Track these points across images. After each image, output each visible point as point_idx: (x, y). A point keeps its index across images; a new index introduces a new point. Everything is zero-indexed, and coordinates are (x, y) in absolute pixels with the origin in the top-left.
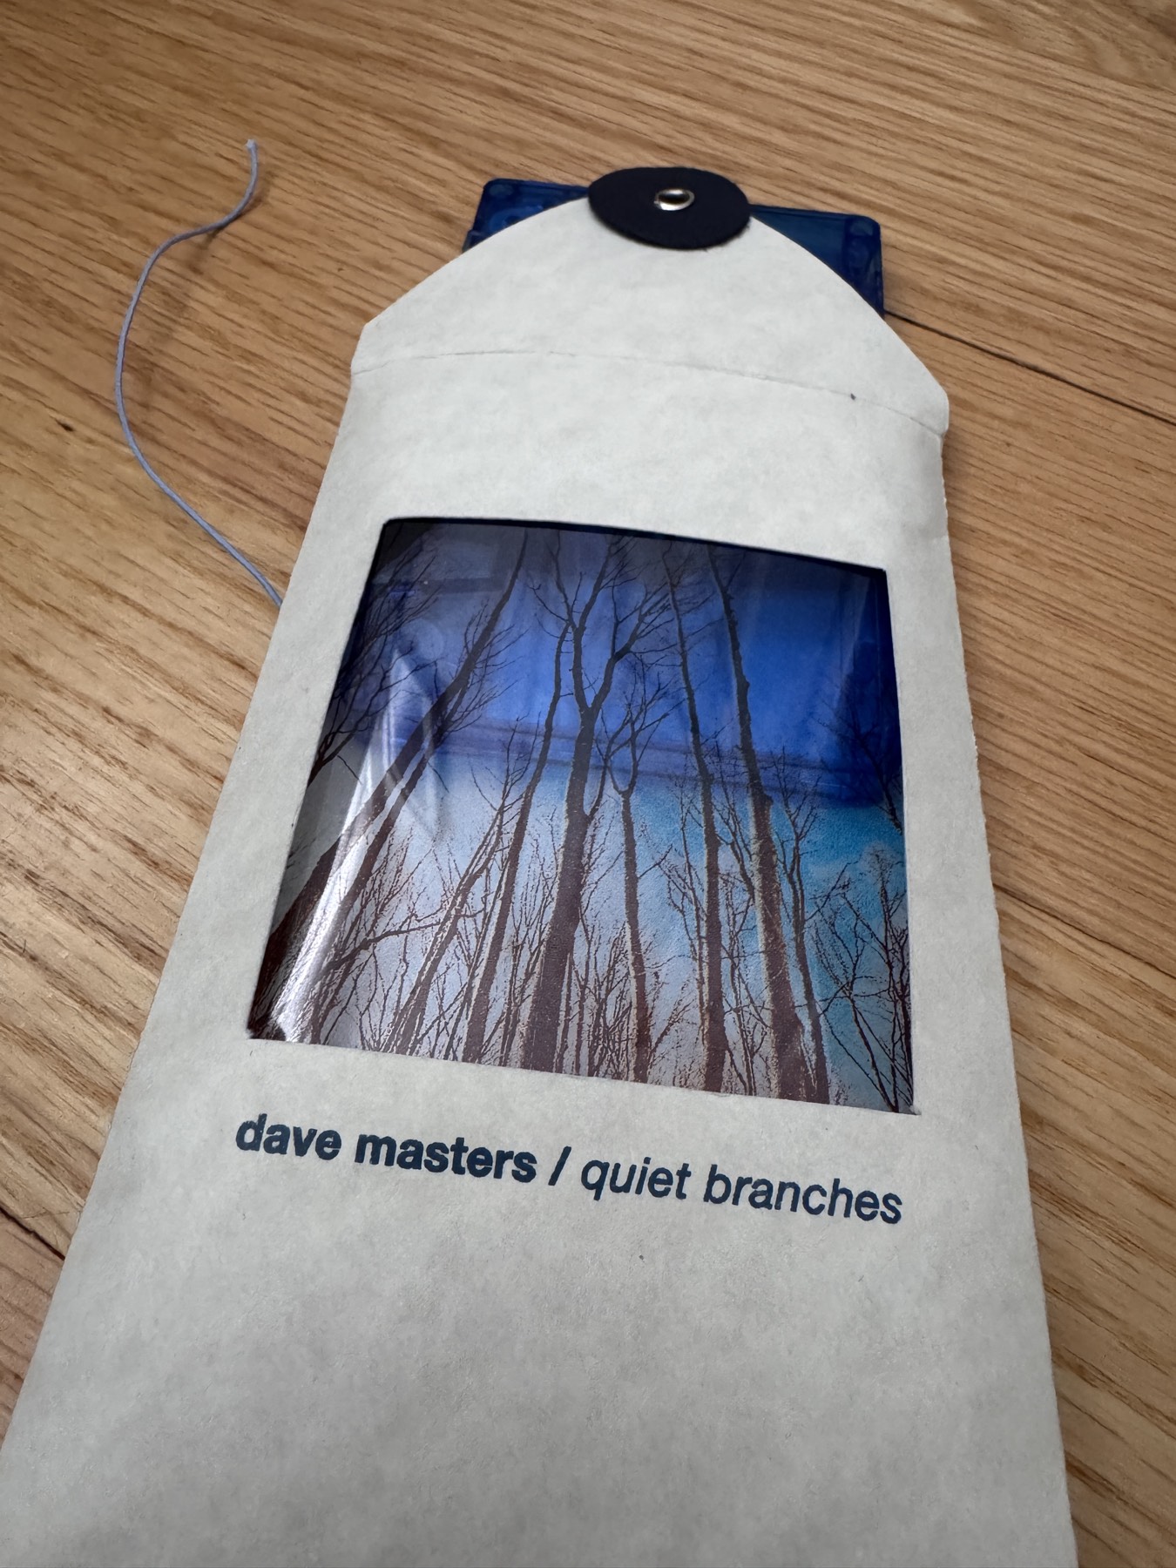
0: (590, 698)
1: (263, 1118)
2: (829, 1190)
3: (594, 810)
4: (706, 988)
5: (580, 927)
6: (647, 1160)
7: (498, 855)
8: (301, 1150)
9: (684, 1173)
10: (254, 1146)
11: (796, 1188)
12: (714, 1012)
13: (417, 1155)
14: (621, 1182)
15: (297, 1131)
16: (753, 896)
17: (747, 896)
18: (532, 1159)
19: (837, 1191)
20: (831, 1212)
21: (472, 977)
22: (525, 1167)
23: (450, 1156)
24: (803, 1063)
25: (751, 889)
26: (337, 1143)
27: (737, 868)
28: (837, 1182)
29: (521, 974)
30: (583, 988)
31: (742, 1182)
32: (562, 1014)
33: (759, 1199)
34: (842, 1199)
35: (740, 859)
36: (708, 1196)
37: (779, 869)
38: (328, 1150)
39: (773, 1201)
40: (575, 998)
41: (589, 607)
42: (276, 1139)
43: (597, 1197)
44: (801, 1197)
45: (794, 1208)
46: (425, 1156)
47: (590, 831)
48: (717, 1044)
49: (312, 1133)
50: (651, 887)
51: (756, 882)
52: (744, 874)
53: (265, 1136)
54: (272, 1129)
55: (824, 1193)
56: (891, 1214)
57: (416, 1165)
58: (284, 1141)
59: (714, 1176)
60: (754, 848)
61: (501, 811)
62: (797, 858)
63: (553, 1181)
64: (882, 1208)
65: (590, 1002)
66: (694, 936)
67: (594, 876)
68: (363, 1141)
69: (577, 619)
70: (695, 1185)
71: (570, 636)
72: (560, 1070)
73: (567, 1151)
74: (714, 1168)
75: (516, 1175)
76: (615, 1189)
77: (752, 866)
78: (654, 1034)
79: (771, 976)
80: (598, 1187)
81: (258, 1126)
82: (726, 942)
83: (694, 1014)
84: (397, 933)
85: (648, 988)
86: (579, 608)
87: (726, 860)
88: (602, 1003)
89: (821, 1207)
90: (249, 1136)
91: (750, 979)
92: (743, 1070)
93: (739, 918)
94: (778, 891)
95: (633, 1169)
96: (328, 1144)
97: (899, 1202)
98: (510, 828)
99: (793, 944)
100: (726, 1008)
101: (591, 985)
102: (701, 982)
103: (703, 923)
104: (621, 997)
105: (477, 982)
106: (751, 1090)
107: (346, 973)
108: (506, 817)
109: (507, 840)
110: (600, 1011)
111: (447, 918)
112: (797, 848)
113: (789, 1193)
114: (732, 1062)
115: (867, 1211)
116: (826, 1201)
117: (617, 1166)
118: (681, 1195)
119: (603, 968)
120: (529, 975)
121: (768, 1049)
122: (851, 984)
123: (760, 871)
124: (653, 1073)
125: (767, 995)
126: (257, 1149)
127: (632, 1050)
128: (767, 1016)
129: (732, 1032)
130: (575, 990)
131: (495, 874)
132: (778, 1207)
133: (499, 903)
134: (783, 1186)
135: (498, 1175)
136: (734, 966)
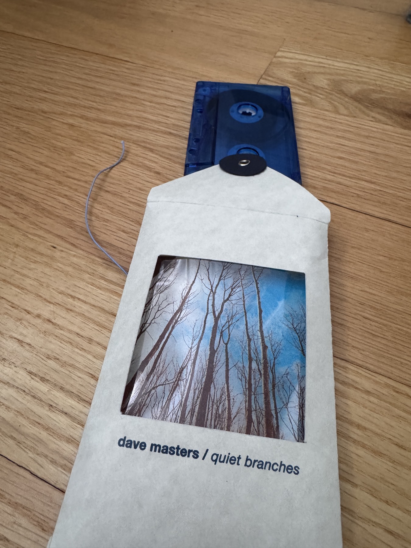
0: (217, 313)
1: (125, 437)
2: (279, 464)
3: (217, 349)
4: (247, 404)
5: (213, 384)
6: (229, 454)
7: (190, 362)
8: (135, 447)
9: (239, 458)
11: (270, 464)
12: (249, 410)
13: (167, 450)
14: (222, 460)
15: (135, 442)
16: (261, 376)
17: (260, 376)
18: (198, 452)
19: (282, 464)
20: (280, 471)
21: (182, 398)
22: (196, 455)
23: (176, 451)
24: (273, 427)
25: (261, 374)
26: (145, 446)
27: (257, 367)
28: (281, 462)
29: (196, 398)
30: (213, 402)
31: (255, 461)
32: (207, 410)
33: (260, 466)
34: (283, 467)
35: (258, 365)
36: (246, 465)
37: (269, 369)
38: (143, 447)
39: (264, 467)
40: (210, 405)
41: (217, 285)
42: (129, 444)
43: (215, 464)
44: (271, 466)
45: (269, 469)
46: (169, 450)
47: (216, 355)
48: (250, 421)
49: (139, 442)
50: (233, 373)
51: (262, 372)
52: (259, 370)
53: (126, 443)
54: (128, 441)
55: (278, 465)
56: (296, 472)
57: (166, 453)
58: (131, 444)
59: (247, 459)
60: (262, 361)
61: (191, 349)
62: (274, 365)
63: (203, 459)
64: (294, 470)
65: (215, 406)
66: (244, 388)
67: (216, 369)
68: (152, 445)
69: (214, 289)
70: (242, 462)
71: (211, 295)
72: (206, 427)
73: (207, 450)
74: (248, 457)
75: (193, 457)
76: (220, 462)
77: (261, 367)
78: (233, 416)
79: (265, 400)
80: (216, 461)
81: (124, 440)
82: (253, 390)
83: (244, 411)
84: (162, 385)
85: (231, 403)
86: (215, 286)
87: (254, 365)
88: (218, 407)
89: (277, 469)
90: (122, 443)
91: (260, 402)
92: (256, 428)
93: (257, 383)
94: (268, 375)
95: (225, 456)
97: (299, 468)
98: (194, 353)
99: (272, 391)
100: (253, 410)
101: (215, 401)
102: (246, 402)
103: (247, 384)
104: (223, 405)
105: (184, 400)
106: (258, 435)
107: (149, 396)
108: (193, 350)
109: (192, 357)
110: (218, 409)
111: (176, 381)
112: (274, 362)
113: (268, 465)
114: (254, 426)
115: (289, 471)
116: (278, 468)
117: (221, 455)
118: (238, 464)
119: (219, 397)
120: (198, 398)
121: (263, 422)
122: (287, 404)
123: (264, 369)
124: (231, 428)
125: (264, 406)
126: (124, 446)
127: (226, 421)
128: (264, 412)
129: (254, 418)
130: (211, 403)
131: (189, 367)
132: (265, 469)
133: (190, 376)
134: (266, 463)
135: (189, 456)
136: (255, 397)
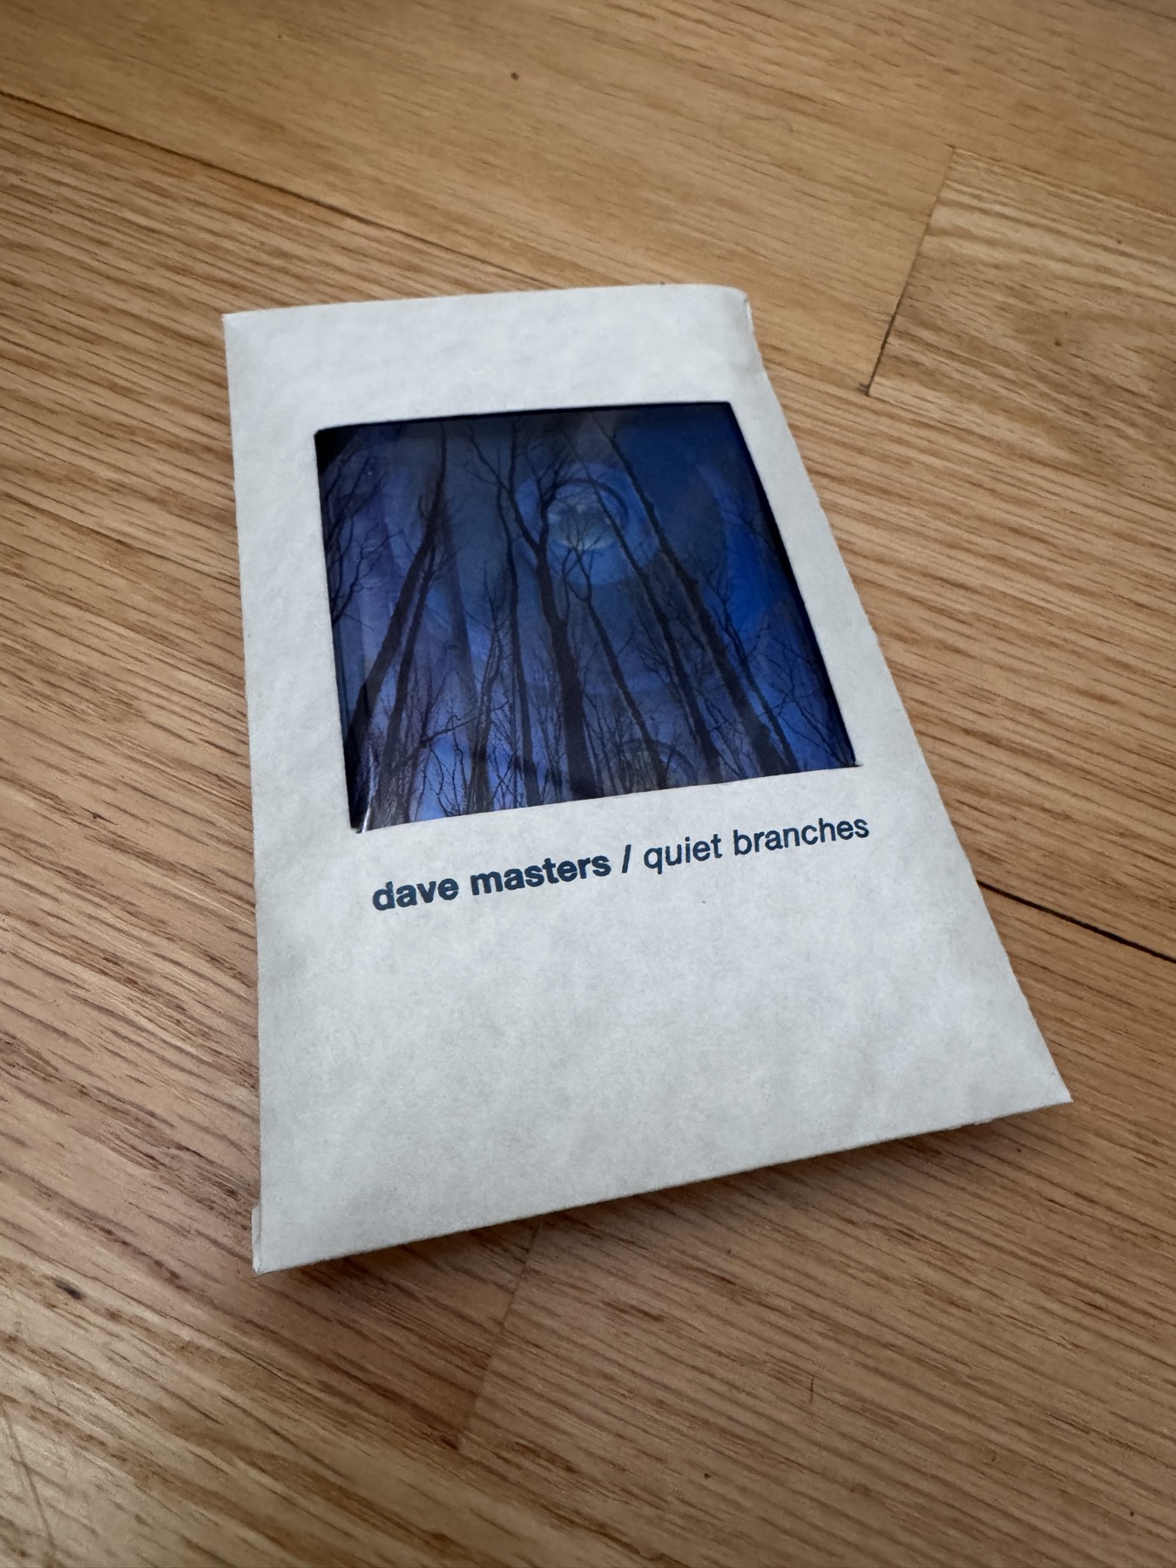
0: (536, 537)
1: (389, 885)
2: (818, 827)
3: (567, 616)
4: (690, 719)
5: (585, 699)
7: (505, 662)
8: (428, 897)
9: (716, 840)
10: (390, 905)
11: (795, 831)
12: (701, 733)
13: (519, 878)
14: (674, 857)
15: (421, 886)
16: (703, 649)
17: (699, 651)
18: (605, 859)
19: (823, 826)
20: (823, 840)
21: (515, 750)
22: (602, 865)
23: (544, 873)
24: (776, 752)
25: (701, 646)
26: (455, 886)
27: (686, 633)
28: (821, 820)
29: (552, 740)
30: (601, 739)
32: (592, 760)
33: (773, 844)
34: (827, 830)
35: (687, 627)
36: (737, 851)
37: (717, 626)
38: (449, 893)
39: (782, 843)
40: (597, 746)
41: (513, 469)
42: (406, 896)
43: (660, 872)
44: (801, 836)
45: (798, 844)
46: (525, 878)
47: (569, 630)
48: (710, 752)
49: (433, 884)
50: (628, 661)
51: (704, 639)
52: (693, 636)
53: (396, 896)
54: (400, 890)
55: (814, 830)
56: (862, 832)
57: (520, 885)
58: (412, 896)
59: (737, 838)
60: (694, 616)
61: (496, 631)
62: (727, 617)
63: (625, 870)
64: (855, 829)
65: (610, 747)
66: (670, 686)
67: (581, 664)
68: (474, 880)
69: (506, 483)
70: (726, 846)
71: (504, 495)
72: (603, 795)
73: (628, 848)
75: (596, 873)
76: (671, 863)
77: (697, 629)
79: (734, 699)
80: (658, 865)
81: (388, 891)
82: (694, 685)
83: (688, 737)
84: (446, 731)
85: (649, 728)
86: (505, 474)
87: (676, 629)
88: (619, 745)
89: (815, 839)
90: (383, 900)
91: (720, 705)
93: (699, 667)
94: (722, 642)
95: (679, 847)
96: (448, 889)
97: (865, 823)
98: (507, 641)
99: (744, 675)
100: (709, 729)
101: (607, 736)
102: (686, 716)
103: (675, 677)
104: (632, 739)
105: (520, 753)
108: (501, 634)
109: (508, 649)
110: (620, 751)
111: (481, 714)
112: (725, 610)
114: (726, 763)
115: (846, 834)
116: (818, 834)
118: (718, 856)
119: (612, 723)
120: (557, 739)
121: (747, 748)
122: (792, 692)
123: (704, 631)
125: (735, 714)
126: (393, 906)
127: (651, 771)
128: (740, 727)
129: (718, 743)
131: (507, 674)
132: (787, 846)
133: (517, 695)
135: (584, 876)
136: (706, 700)
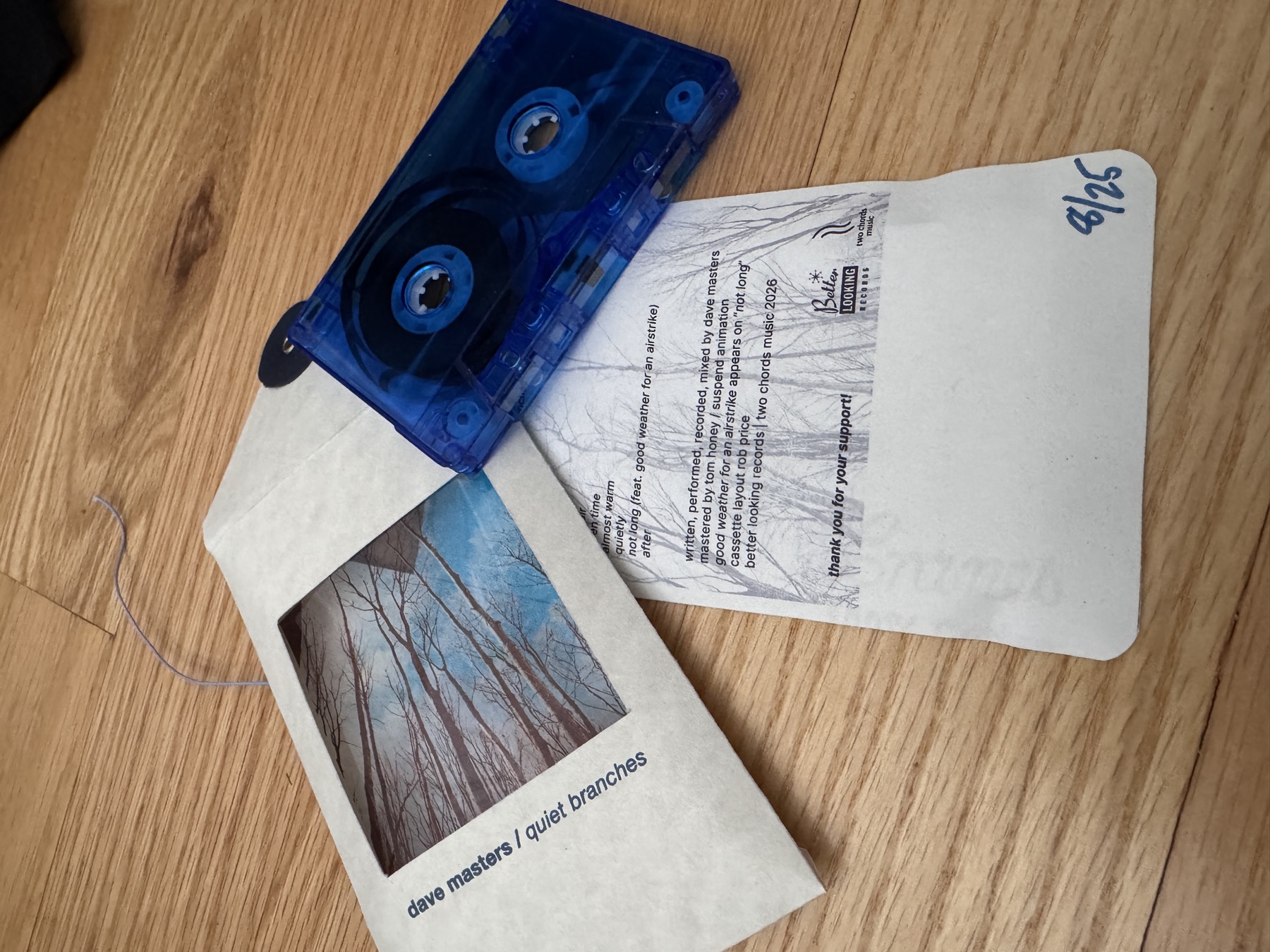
1: (412, 902)
6: (545, 812)
7: (419, 735)
8: (432, 902)
10: (417, 913)
12: (534, 733)
14: (541, 827)
15: (426, 897)
16: (518, 671)
17: (516, 673)
24: (579, 726)
25: (515, 669)
26: (442, 891)
29: (458, 776)
31: (582, 793)
32: (481, 780)
36: (574, 808)
37: (521, 650)
49: (431, 894)
54: (418, 903)
58: (424, 903)
59: (571, 800)
65: (487, 767)
70: (567, 808)
74: (569, 796)
76: (541, 832)
77: (511, 659)
78: (517, 760)
79: (546, 700)
81: (413, 906)
86: (374, 598)
90: (413, 911)
92: (558, 748)
96: (439, 894)
99: (546, 679)
100: (537, 728)
101: (483, 760)
104: (497, 756)
106: (566, 754)
107: (403, 825)
112: (522, 635)
113: (601, 783)
117: (537, 823)
118: (565, 816)
121: (563, 731)
124: (526, 776)
126: (419, 914)
128: (554, 718)
134: (597, 783)
136: (529, 708)
